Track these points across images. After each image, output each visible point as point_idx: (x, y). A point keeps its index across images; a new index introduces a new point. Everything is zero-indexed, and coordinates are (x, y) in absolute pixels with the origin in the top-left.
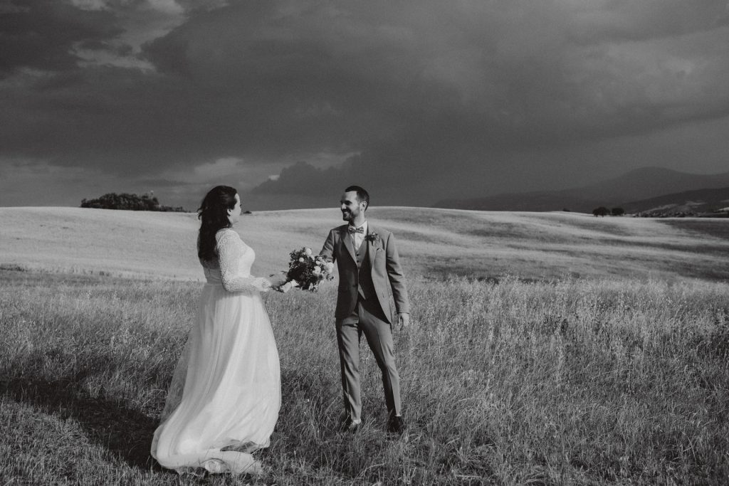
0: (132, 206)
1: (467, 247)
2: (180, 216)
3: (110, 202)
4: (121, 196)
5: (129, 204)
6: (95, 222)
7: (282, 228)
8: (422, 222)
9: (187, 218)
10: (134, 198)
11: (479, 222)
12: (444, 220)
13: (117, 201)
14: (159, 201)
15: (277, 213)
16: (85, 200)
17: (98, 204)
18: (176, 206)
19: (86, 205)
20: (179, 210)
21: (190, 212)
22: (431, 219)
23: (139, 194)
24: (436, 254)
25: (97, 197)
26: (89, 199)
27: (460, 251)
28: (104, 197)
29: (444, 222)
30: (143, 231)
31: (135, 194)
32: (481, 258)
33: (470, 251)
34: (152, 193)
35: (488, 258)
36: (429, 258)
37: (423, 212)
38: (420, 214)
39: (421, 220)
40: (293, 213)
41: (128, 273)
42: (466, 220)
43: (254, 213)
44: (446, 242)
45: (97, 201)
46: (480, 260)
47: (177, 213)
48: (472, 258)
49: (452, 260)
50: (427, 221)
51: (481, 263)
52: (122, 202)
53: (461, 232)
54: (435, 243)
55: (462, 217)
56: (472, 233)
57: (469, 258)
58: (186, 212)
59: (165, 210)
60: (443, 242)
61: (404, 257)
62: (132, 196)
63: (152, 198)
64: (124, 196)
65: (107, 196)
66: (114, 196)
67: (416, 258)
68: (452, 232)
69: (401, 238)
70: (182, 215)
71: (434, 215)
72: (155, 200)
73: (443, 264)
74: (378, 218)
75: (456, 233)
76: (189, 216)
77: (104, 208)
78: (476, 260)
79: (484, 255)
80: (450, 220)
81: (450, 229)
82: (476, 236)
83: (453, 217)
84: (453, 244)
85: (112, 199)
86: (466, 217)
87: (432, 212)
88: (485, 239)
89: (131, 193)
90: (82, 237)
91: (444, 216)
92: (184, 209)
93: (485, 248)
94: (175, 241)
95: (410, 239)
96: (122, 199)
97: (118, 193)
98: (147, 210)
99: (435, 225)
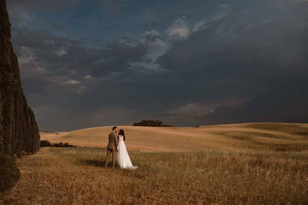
0: (152, 125)
1: (294, 140)
2: (170, 128)
3: (144, 124)
4: (148, 121)
5: (151, 124)
6: (137, 131)
7: (211, 133)
8: (274, 129)
9: (173, 129)
10: (153, 122)
11: (302, 129)
12: (284, 128)
13: (146, 123)
14: (162, 123)
15: (210, 127)
16: (135, 123)
17: (140, 124)
18: (169, 124)
19: (135, 125)
20: (170, 126)
21: (174, 127)
22: (278, 128)
23: (155, 120)
24: (278, 143)
25: (139, 122)
26: (136, 122)
27: (291, 142)
28: (142, 121)
29: (284, 129)
30: (155, 135)
31: (153, 120)
32: (300, 145)
33: (295, 142)
34: (160, 120)
35: (304, 145)
36: (275, 145)
37: (274, 125)
38: (273, 126)
39: (274, 128)
40: (216, 126)
41: (147, 150)
42: (295, 128)
43: (200, 127)
44: (285, 138)
45: (139, 123)
46: (300, 146)
47: (169, 127)
48: (296, 145)
49: (286, 146)
50: (276, 129)
51: (300, 147)
52: (148, 123)
53: (292, 133)
54: (279, 138)
55: (293, 126)
56: (298, 133)
57: (294, 145)
58: (173, 127)
59: (165, 126)
60: (283, 138)
61: (264, 144)
62: (152, 121)
63: (160, 122)
64: (149, 121)
65: (143, 121)
66: (146, 121)
67: (269, 145)
68: (288, 133)
69: (263, 136)
70: (171, 128)
71: (280, 126)
72: (161, 122)
73: (282, 147)
74: (253, 128)
75: (290, 134)
76: (174, 129)
77: (142, 126)
78: (298, 146)
79: (302, 143)
80: (287, 128)
81: (287, 132)
82: (300, 135)
83: (289, 126)
84: (288, 139)
85: (145, 122)
86: (295, 126)
87: (279, 125)
88: (304, 136)
89: (152, 120)
90: (132, 137)
91: (285, 126)
92: (172, 126)
93: (303, 140)
94: (167, 139)
95: (267, 137)
96: (148, 122)
97: (147, 120)
98: (158, 126)
99: (280, 130)
